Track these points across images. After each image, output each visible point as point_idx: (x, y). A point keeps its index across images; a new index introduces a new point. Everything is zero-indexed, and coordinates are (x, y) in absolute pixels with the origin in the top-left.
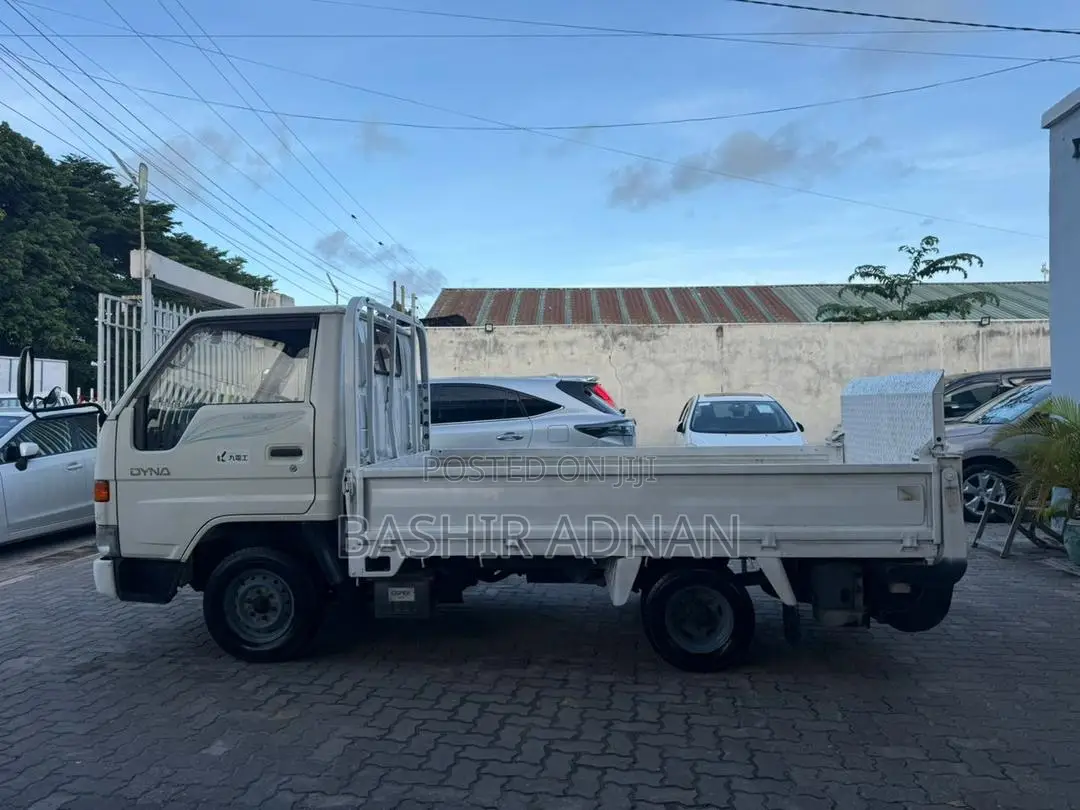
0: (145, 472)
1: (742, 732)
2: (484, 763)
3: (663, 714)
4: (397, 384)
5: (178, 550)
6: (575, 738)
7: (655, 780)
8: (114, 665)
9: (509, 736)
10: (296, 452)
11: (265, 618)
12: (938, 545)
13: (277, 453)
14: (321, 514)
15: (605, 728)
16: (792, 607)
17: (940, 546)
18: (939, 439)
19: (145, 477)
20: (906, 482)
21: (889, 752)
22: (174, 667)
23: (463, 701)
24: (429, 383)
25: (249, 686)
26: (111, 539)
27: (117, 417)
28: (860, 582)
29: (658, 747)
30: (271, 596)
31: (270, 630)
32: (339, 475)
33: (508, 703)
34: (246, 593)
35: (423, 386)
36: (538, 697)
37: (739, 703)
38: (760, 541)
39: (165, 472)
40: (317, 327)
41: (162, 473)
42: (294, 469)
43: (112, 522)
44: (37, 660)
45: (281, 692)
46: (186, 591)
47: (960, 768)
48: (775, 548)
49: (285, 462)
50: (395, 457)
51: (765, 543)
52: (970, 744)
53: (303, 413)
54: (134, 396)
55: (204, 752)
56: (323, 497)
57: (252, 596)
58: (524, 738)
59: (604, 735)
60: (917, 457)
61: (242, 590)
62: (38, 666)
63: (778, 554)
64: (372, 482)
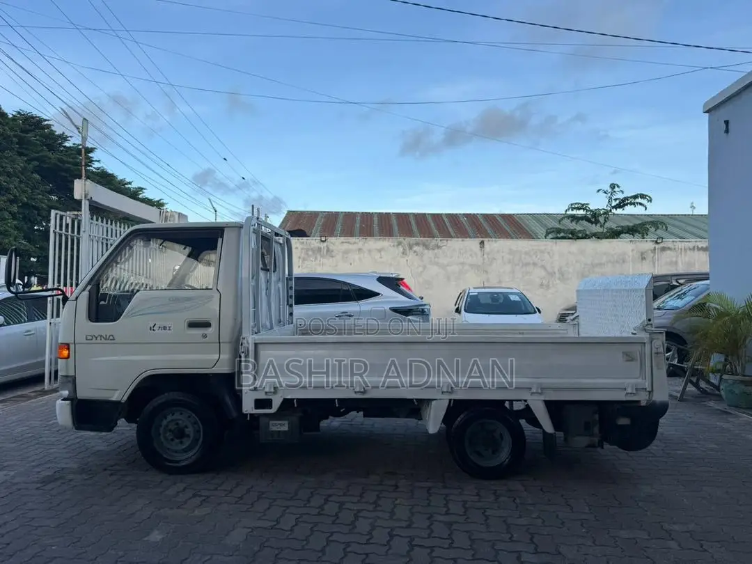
0: (96, 338)
1: (523, 521)
2: (348, 544)
3: (466, 509)
4: (274, 277)
5: (119, 394)
6: (409, 527)
7: (468, 555)
8: (71, 477)
9: (363, 525)
10: (207, 325)
11: (181, 443)
12: (650, 392)
13: (193, 325)
14: (223, 368)
15: (429, 519)
16: (551, 434)
17: (651, 392)
18: (650, 320)
19: (97, 342)
20: (627, 348)
21: (624, 534)
22: (114, 478)
23: (326, 501)
24: (294, 276)
25: (171, 492)
26: (70, 385)
27: (77, 298)
28: (597, 417)
29: (467, 532)
30: (186, 427)
31: (185, 451)
32: (237, 342)
33: (359, 502)
34: (167, 426)
35: (289, 279)
36: (378, 497)
37: (518, 501)
38: (530, 388)
39: (111, 338)
40: (222, 237)
41: (110, 338)
42: (205, 336)
43: (72, 373)
44: (12, 473)
45: (195, 496)
46: (122, 422)
47: (673, 544)
48: (540, 394)
49: (198, 332)
50: (272, 328)
51: (534, 390)
52: (676, 527)
53: (213, 297)
54: (89, 283)
55: (146, 539)
56: (226, 356)
57: (172, 427)
58: (373, 527)
59: (428, 524)
60: (635, 332)
61: (165, 422)
62: (14, 477)
63: (543, 398)
64: (260, 347)
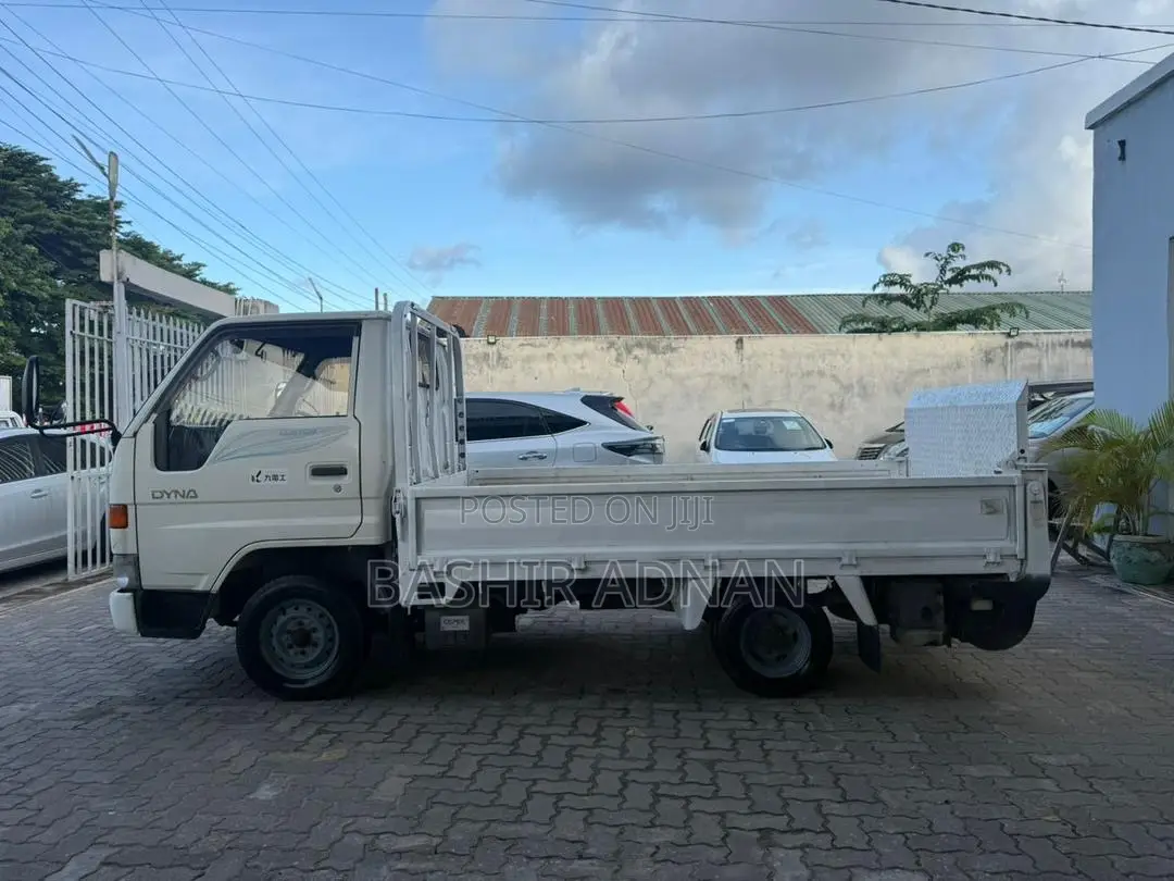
0: (169, 495)
1: (822, 756)
2: (560, 796)
3: (735, 741)
4: (437, 397)
5: (208, 580)
6: (650, 769)
7: (743, 807)
8: (124, 709)
9: (581, 769)
10: (340, 471)
11: (303, 653)
12: (1022, 560)
13: (319, 472)
14: (370, 536)
15: (679, 756)
16: (870, 628)
17: (1023, 561)
18: (1022, 451)
19: (170, 500)
20: (990, 495)
21: (973, 771)
22: (192, 709)
23: (521, 735)
24: (466, 396)
25: (284, 726)
26: (131, 569)
27: (135, 435)
28: (941, 599)
29: (739, 774)
30: (314, 630)
31: (317, 662)
32: (389, 497)
33: (570, 734)
34: (285, 623)
35: (459, 401)
36: (600, 728)
37: (811, 727)
38: (840, 559)
39: (192, 494)
40: (359, 335)
41: (191, 495)
42: (338, 489)
43: (132, 550)
44: (33, 706)
45: (319, 732)
46: (211, 623)
47: (1047, 784)
48: (855, 566)
49: (328, 482)
50: (437, 476)
51: (845, 561)
52: (1052, 760)
53: (347, 428)
54: (154, 410)
55: (251, 797)
56: (372, 519)
57: (292, 626)
58: (596, 770)
59: (679, 764)
60: (1000, 470)
61: (282, 619)
62: (37, 712)
63: (857, 572)
64: (423, 503)
